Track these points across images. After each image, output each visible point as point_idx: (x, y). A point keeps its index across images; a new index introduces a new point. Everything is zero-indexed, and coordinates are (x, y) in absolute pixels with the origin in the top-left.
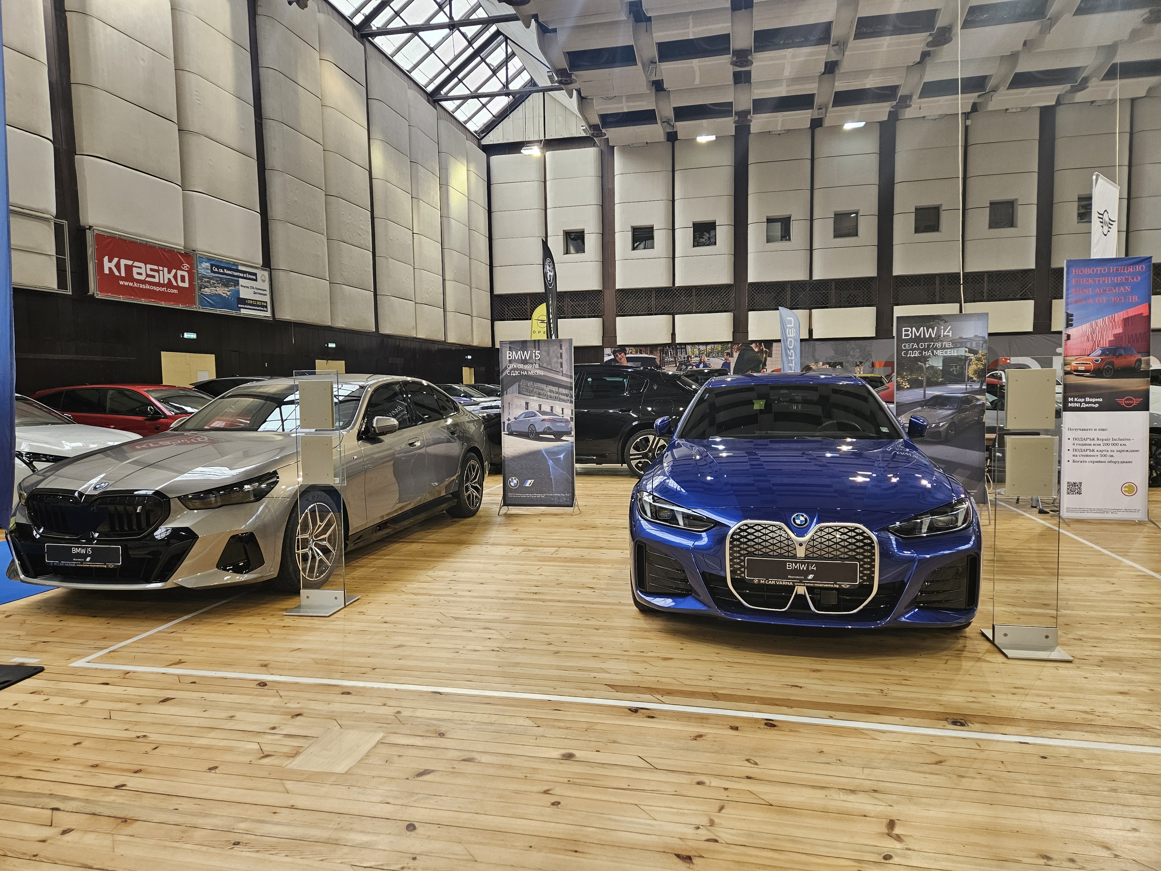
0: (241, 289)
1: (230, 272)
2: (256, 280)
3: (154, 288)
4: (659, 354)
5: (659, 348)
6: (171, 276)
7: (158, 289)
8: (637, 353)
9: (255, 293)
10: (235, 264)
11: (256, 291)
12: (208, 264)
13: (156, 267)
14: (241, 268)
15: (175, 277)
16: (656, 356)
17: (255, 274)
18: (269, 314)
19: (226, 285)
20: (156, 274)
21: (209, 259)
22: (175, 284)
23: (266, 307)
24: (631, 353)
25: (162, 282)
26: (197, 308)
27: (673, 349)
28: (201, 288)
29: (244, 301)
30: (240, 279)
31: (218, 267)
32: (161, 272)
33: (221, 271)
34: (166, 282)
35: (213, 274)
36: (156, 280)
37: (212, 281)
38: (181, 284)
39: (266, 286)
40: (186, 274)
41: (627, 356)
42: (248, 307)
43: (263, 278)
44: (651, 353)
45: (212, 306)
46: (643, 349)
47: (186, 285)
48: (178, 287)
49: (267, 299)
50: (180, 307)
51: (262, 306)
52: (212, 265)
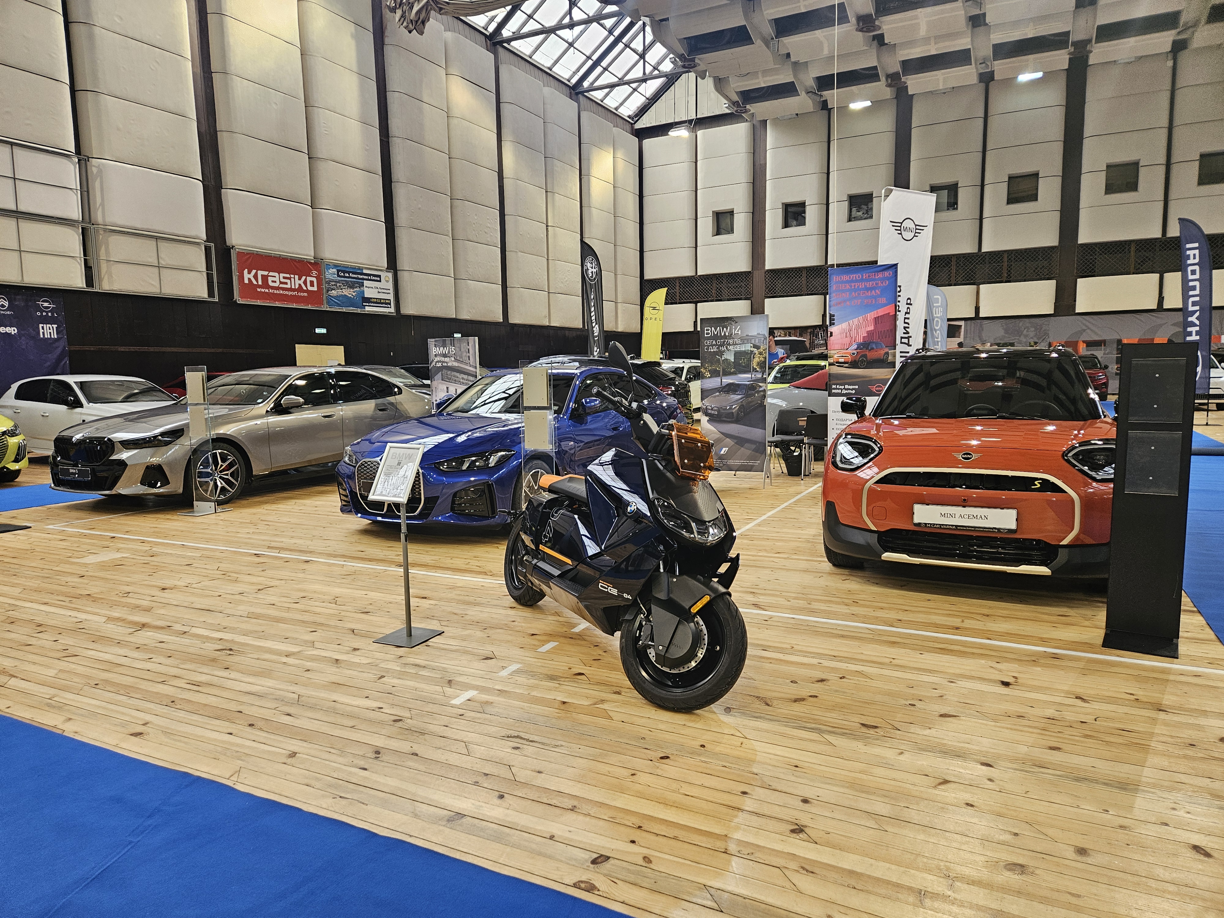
0: (366, 289)
1: (355, 276)
2: (380, 281)
3: (287, 293)
4: (809, 337)
5: (809, 331)
6: (301, 282)
7: (290, 293)
8: (785, 335)
9: (379, 292)
10: (359, 268)
11: (380, 291)
12: (335, 270)
13: (288, 276)
14: (365, 271)
15: (305, 282)
16: (805, 339)
17: (379, 276)
18: (392, 310)
19: (352, 287)
20: (288, 281)
21: (335, 266)
22: (305, 288)
23: (390, 304)
24: (780, 336)
25: (293, 287)
26: (325, 308)
27: (824, 331)
28: (328, 291)
29: (368, 300)
30: (365, 281)
31: (344, 272)
32: (293, 280)
33: (347, 275)
34: (297, 287)
35: (339, 278)
36: (288, 286)
37: (338, 284)
38: (310, 288)
39: (390, 285)
40: (314, 280)
41: (776, 339)
42: (372, 304)
43: (387, 279)
44: (801, 336)
45: (339, 305)
46: (792, 331)
47: (315, 288)
48: (307, 291)
49: (391, 297)
50: (310, 307)
51: (387, 303)
52: (338, 271)
